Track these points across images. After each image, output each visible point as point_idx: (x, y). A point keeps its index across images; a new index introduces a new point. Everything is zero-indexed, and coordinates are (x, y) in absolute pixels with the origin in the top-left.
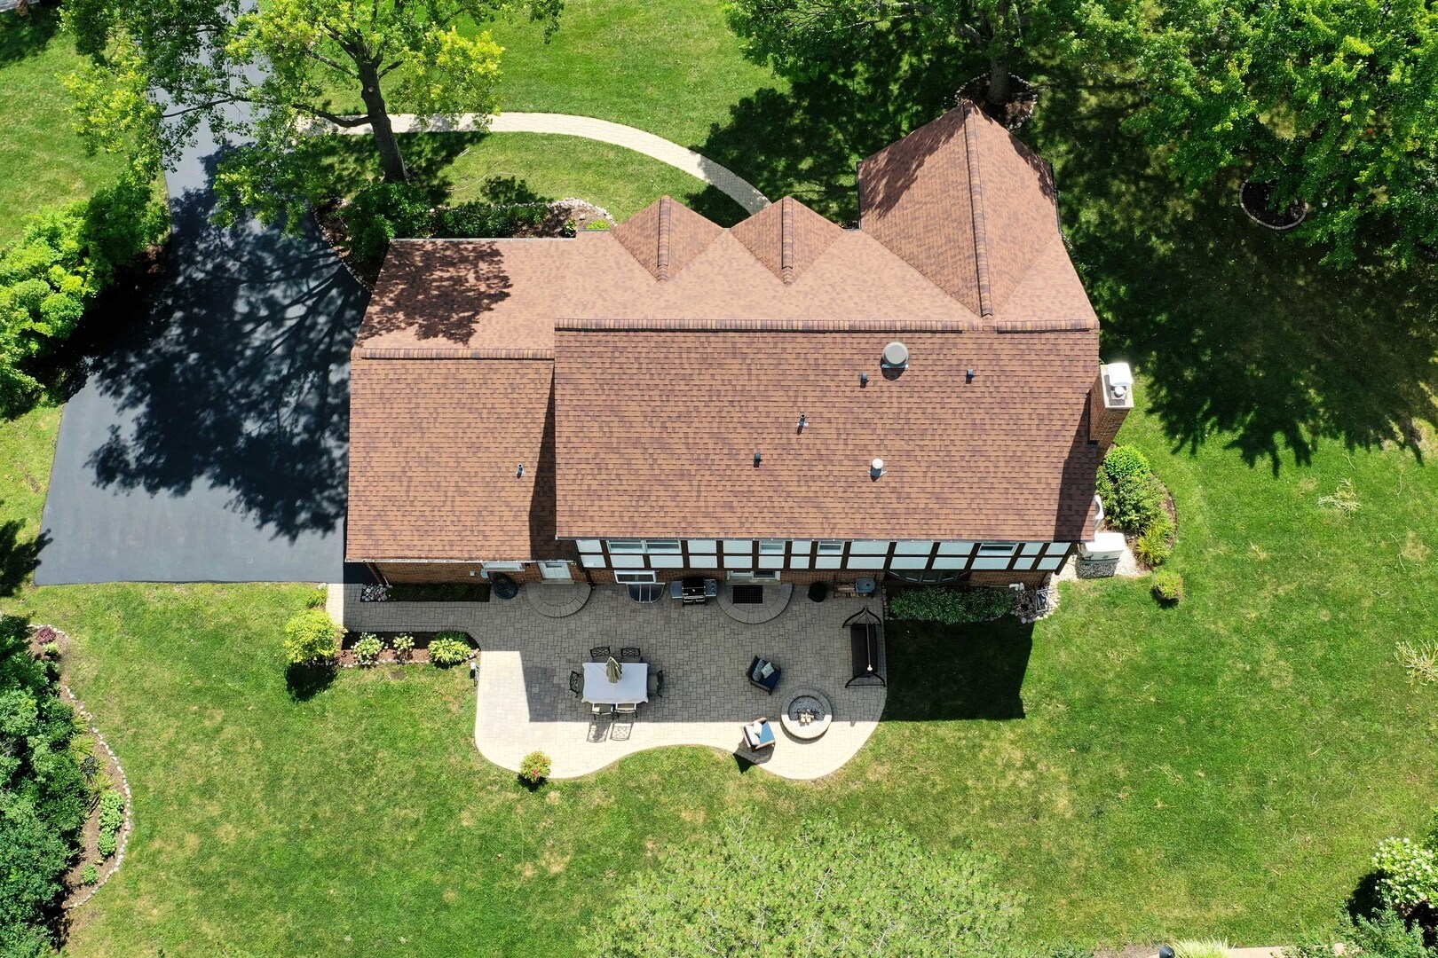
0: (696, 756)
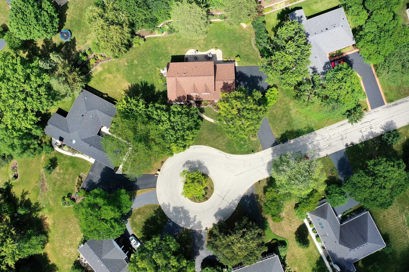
0: (201, 51)
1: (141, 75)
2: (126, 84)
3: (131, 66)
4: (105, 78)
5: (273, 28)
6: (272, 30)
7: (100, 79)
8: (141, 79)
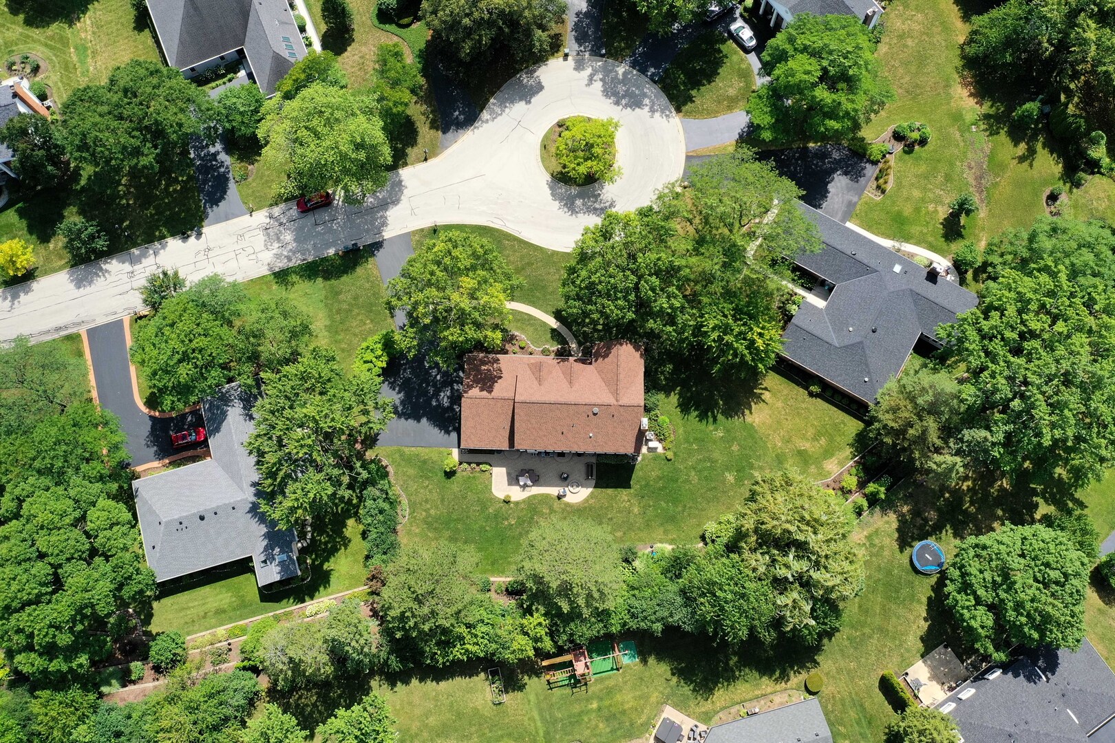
0: (547, 496)
1: (715, 442)
2: (757, 420)
3: (743, 467)
4: (815, 439)
5: (346, 546)
6: (350, 541)
7: (831, 440)
8: (716, 430)
